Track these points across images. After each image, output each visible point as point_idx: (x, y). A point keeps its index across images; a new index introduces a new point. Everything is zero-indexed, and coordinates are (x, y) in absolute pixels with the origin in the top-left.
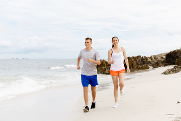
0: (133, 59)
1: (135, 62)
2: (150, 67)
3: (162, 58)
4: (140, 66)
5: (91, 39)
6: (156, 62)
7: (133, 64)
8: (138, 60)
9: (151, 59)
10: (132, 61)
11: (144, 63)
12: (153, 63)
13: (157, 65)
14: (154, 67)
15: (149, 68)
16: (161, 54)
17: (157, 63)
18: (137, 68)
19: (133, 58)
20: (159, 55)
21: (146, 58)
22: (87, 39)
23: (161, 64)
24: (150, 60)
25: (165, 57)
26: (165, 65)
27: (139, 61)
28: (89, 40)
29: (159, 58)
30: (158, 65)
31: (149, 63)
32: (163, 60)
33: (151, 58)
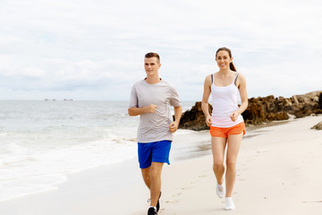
0: (259, 102)
1: (263, 107)
2: (290, 115)
3: (312, 100)
4: (272, 115)
5: (158, 57)
6: (302, 107)
7: (259, 111)
8: (269, 104)
9: (293, 102)
10: (259, 106)
11: (279, 109)
12: (295, 109)
13: (302, 112)
14: (298, 117)
15: (287, 118)
16: (310, 94)
17: (303, 109)
18: (267, 117)
19: (261, 99)
20: (306, 95)
21: (284, 101)
22: (149, 56)
23: (310, 111)
24: (291, 104)
25: (317, 98)
26: (317, 113)
27: (271, 105)
28: (155, 59)
29: (307, 101)
30: (304, 113)
31: (289, 108)
32: (313, 104)
33: (292, 100)
